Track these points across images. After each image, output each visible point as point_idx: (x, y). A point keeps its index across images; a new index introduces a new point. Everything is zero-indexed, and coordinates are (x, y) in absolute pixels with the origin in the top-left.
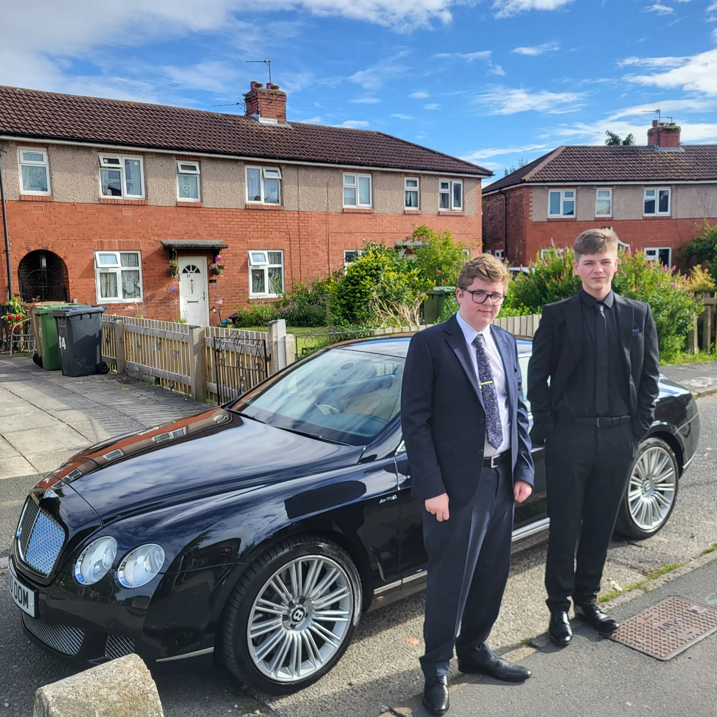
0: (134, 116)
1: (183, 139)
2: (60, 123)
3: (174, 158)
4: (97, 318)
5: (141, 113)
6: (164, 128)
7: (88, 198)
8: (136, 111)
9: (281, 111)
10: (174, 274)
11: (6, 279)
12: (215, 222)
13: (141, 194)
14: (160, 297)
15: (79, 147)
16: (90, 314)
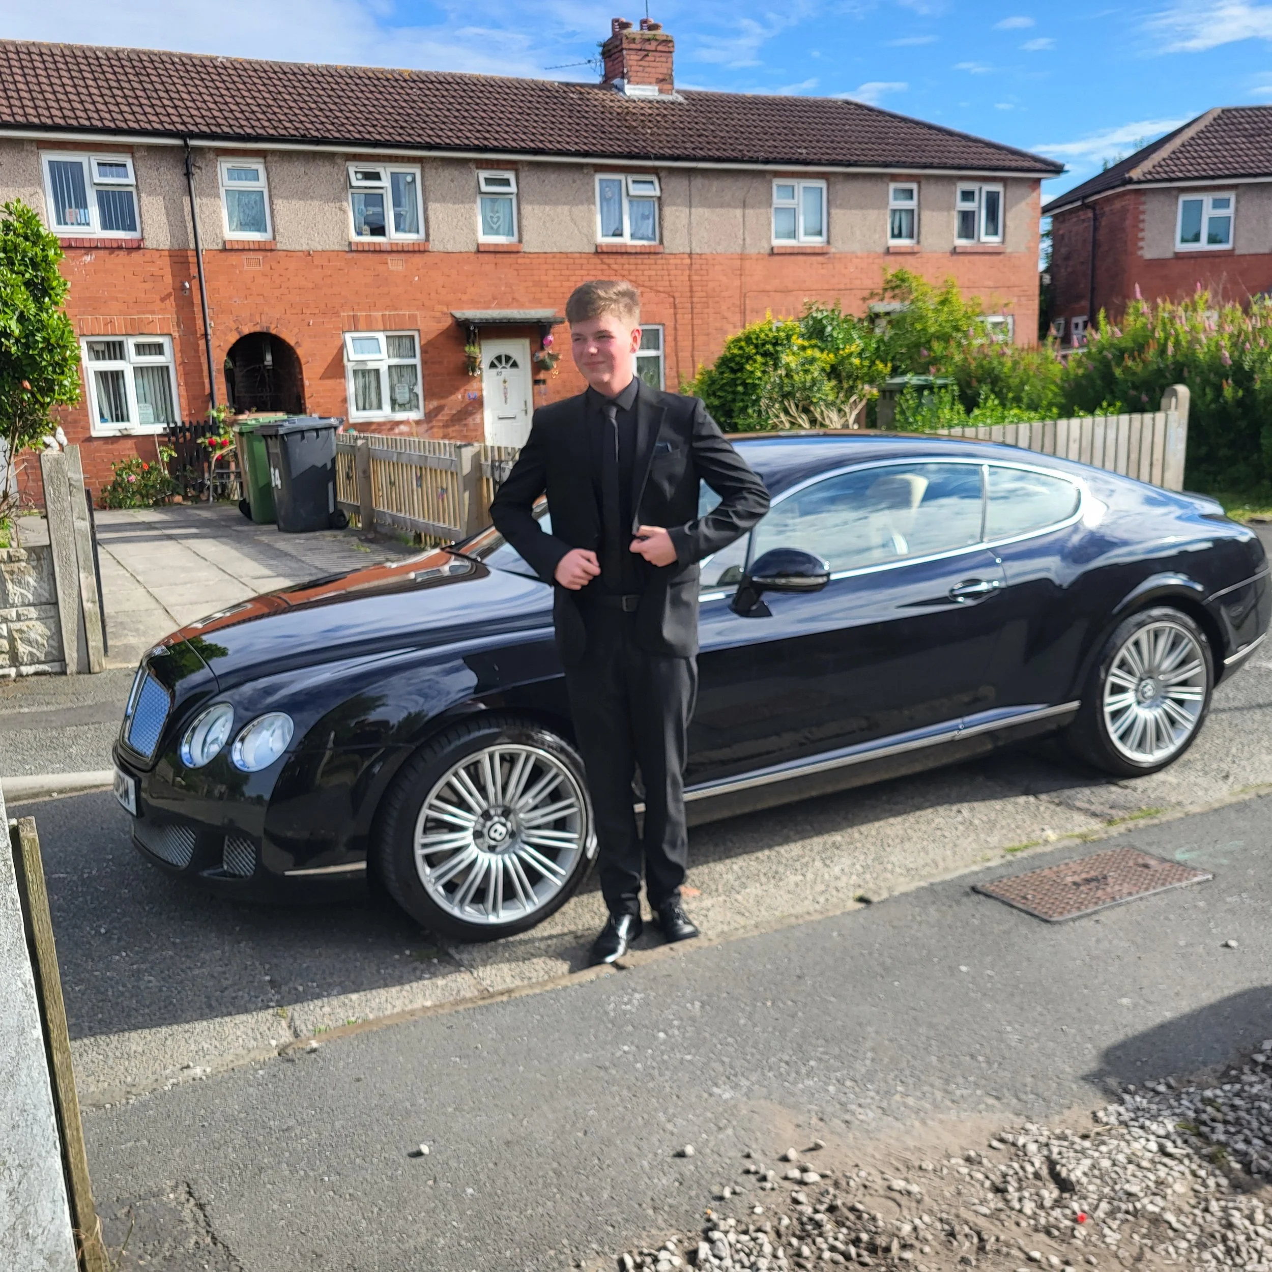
0: (408, 94)
1: (488, 132)
2: (285, 114)
3: (473, 166)
4: (328, 437)
5: (420, 89)
6: (457, 114)
7: (333, 243)
8: (412, 85)
9: (665, 71)
10: (473, 371)
11: (207, 381)
12: (544, 278)
13: (418, 232)
14: (451, 409)
15: (315, 154)
16: (317, 430)
